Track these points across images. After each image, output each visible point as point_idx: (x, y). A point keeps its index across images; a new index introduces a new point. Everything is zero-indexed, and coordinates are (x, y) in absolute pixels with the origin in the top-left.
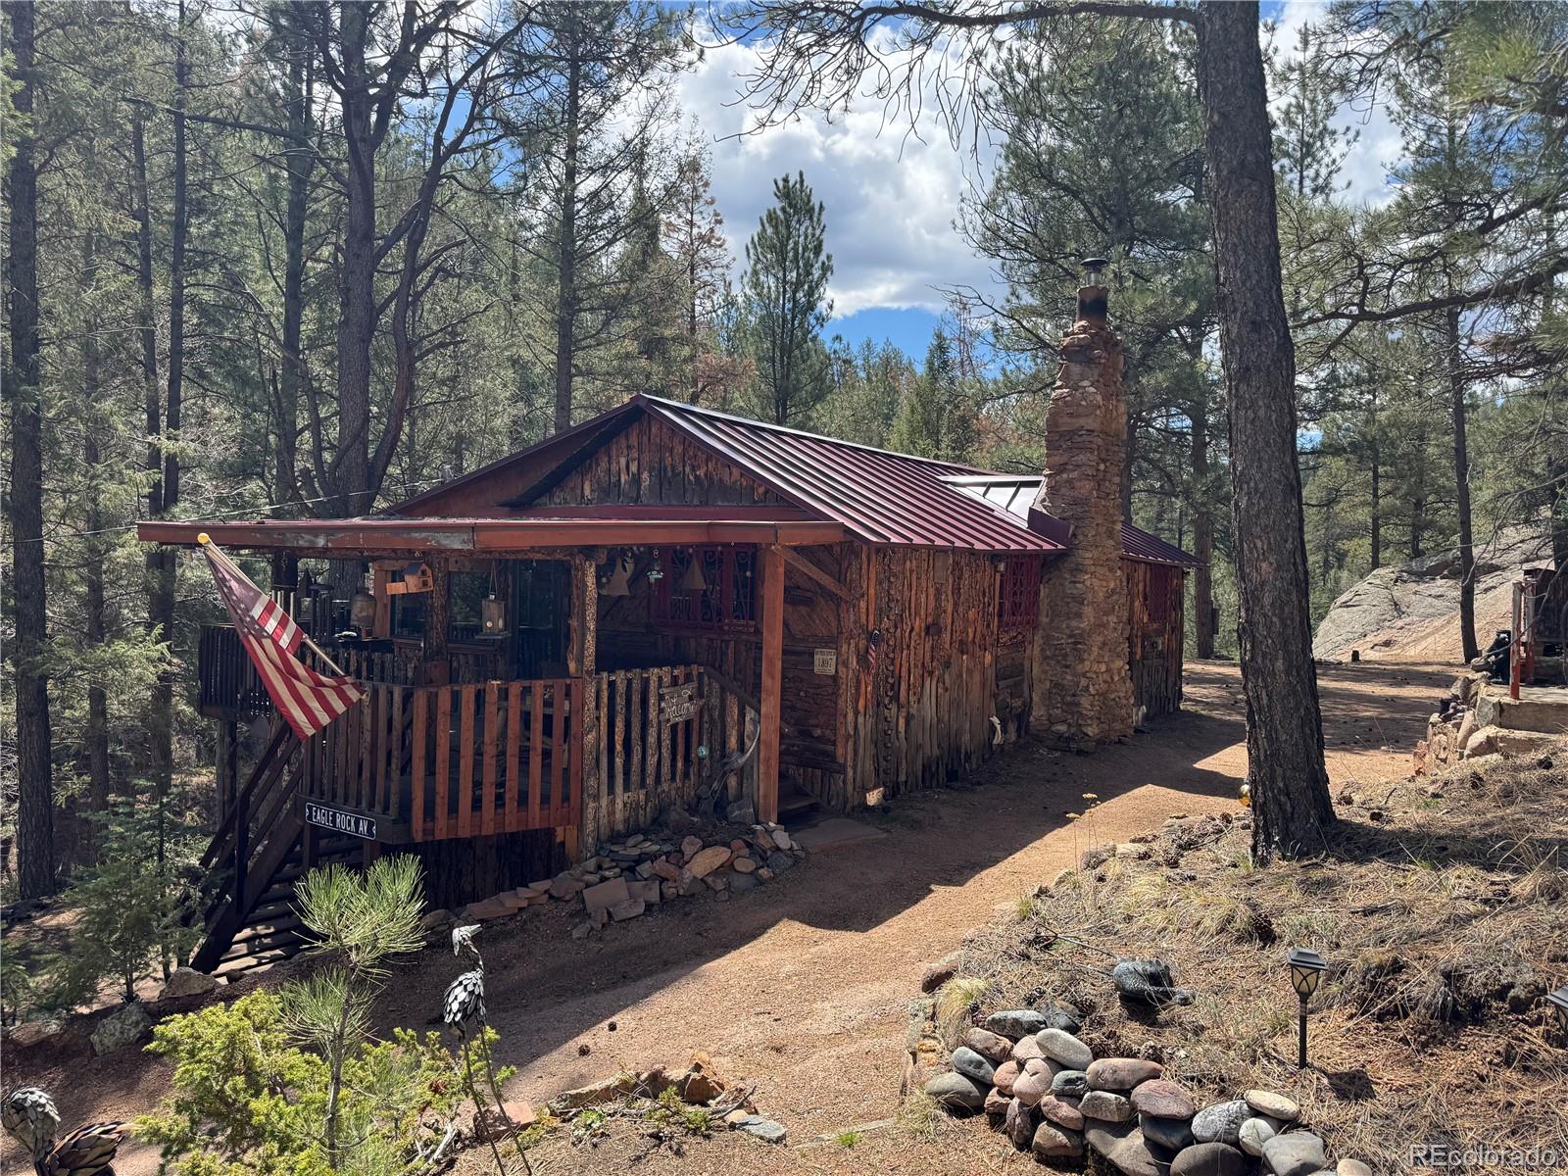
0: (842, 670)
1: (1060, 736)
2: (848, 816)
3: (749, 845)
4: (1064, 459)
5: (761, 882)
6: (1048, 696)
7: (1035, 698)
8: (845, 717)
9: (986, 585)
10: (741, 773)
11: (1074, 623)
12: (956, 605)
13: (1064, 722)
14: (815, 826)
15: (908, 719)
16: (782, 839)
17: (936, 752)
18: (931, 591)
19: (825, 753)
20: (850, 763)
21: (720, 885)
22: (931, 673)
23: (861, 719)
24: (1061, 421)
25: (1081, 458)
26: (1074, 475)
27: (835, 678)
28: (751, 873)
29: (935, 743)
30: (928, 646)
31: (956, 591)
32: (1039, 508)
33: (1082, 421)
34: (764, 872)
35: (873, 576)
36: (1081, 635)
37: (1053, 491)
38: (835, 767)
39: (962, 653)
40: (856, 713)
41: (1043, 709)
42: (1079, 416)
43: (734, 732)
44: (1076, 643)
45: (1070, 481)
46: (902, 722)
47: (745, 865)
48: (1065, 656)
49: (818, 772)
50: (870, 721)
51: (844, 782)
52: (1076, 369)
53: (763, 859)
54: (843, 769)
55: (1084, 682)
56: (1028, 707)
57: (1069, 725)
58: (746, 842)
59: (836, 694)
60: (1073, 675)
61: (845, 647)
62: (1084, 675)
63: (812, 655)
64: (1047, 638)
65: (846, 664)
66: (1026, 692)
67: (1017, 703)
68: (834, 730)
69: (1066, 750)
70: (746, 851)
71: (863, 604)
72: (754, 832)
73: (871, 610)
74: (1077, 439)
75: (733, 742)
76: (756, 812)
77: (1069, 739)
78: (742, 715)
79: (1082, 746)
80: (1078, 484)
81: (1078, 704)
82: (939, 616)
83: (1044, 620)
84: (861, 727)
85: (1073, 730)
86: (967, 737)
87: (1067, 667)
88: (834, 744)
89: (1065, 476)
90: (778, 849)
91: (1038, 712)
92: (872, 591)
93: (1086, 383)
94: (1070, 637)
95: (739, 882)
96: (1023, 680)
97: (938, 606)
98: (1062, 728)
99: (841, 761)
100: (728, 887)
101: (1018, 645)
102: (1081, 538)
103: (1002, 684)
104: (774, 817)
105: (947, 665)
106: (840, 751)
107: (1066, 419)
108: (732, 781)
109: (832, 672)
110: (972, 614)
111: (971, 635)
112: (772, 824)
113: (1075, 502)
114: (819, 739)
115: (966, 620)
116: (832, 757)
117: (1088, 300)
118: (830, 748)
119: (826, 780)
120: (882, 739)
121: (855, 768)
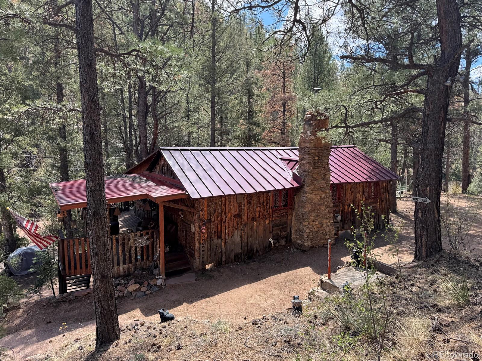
1: (299, 245)
4: (302, 156)
5: (146, 294)
6: (296, 232)
7: (293, 232)
9: (264, 200)
11: (303, 210)
13: (300, 240)
15: (225, 243)
16: (159, 282)
18: (236, 205)
22: (237, 229)
25: (306, 156)
26: (305, 162)
28: (144, 292)
30: (235, 221)
32: (295, 172)
34: (148, 292)
37: (300, 166)
39: (253, 221)
41: (295, 235)
42: (306, 143)
47: (144, 289)
48: (300, 220)
49: (192, 258)
51: (196, 263)
52: (307, 127)
53: (150, 287)
58: (148, 282)
59: (194, 238)
60: (302, 226)
64: (296, 213)
65: (196, 230)
66: (289, 230)
67: (284, 233)
69: (299, 249)
71: (201, 213)
73: (205, 214)
74: (305, 150)
79: (303, 249)
80: (305, 165)
81: (303, 235)
83: (296, 207)
85: (302, 243)
86: (257, 245)
87: (301, 223)
88: (194, 251)
90: (156, 285)
93: (308, 132)
94: (302, 214)
96: (287, 227)
97: (240, 209)
99: (195, 256)
102: (305, 182)
103: (274, 229)
105: (246, 225)
107: (303, 144)
109: (193, 231)
110: (258, 209)
111: (257, 216)
113: (304, 171)
114: (192, 249)
115: (255, 211)
119: (193, 261)
120: (213, 249)
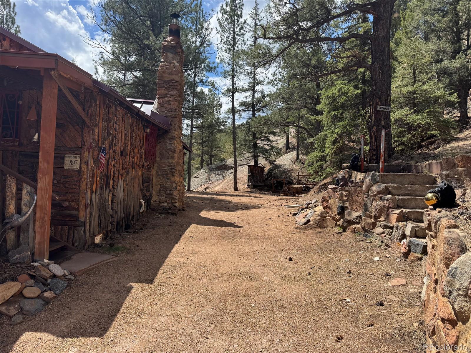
0: (84, 167)
1: (164, 208)
2: (87, 251)
3: (32, 277)
4: (166, 92)
5: (47, 302)
6: (159, 192)
7: (154, 193)
8: (86, 194)
9: (141, 138)
10: (19, 230)
11: (171, 161)
12: (131, 144)
13: (166, 202)
14: (70, 259)
15: (113, 198)
16: (57, 269)
17: (123, 215)
18: (123, 134)
19: (71, 216)
20: (88, 221)
21: (13, 311)
22: (122, 176)
23: (94, 196)
24: (164, 76)
25: (173, 92)
26: (170, 99)
27: (79, 172)
28: (38, 297)
29: (122, 210)
30: (121, 161)
31: (132, 137)
32: (156, 111)
33: (174, 77)
34: (48, 294)
35: (101, 116)
36: (174, 165)
37: (160, 105)
38: (78, 223)
39: (133, 168)
40: (92, 192)
41: (157, 197)
42: (172, 74)
43: (13, 202)
44: (171, 169)
45: (169, 101)
46: (110, 199)
47: (32, 291)
48: (167, 174)
49: (66, 228)
50: (98, 197)
51: (84, 231)
52: (170, 55)
53: (45, 285)
54: (83, 224)
55: (174, 185)
56: (151, 195)
57: (168, 203)
58: (30, 275)
59: (79, 181)
60: (170, 183)
61: (86, 154)
62: (175, 182)
63: (63, 158)
64: (159, 167)
65: (87, 163)
66: (151, 190)
67: (148, 194)
68: (78, 202)
69: (167, 213)
70: (32, 281)
71: (97, 130)
72: (34, 267)
73: (100, 135)
74: (171, 84)
75: (12, 208)
76: (33, 254)
77: (169, 209)
78: (19, 190)
79: (173, 211)
80: (172, 103)
81: (172, 194)
82: (125, 147)
83: (158, 159)
84: (93, 200)
85: (169, 205)
86: (132, 209)
87: (167, 179)
88: (78, 210)
89: (166, 99)
90: (54, 276)
91: (155, 198)
92: (101, 124)
93: (174, 62)
94: (169, 166)
95: (28, 306)
96: (150, 184)
97: (125, 143)
98: (165, 204)
99: (83, 219)
100: (21, 311)
101: (149, 169)
102: (173, 125)
103: (145, 185)
104: (47, 256)
105: (128, 173)
106: (81, 214)
107: (167, 75)
108: (11, 236)
109: (78, 167)
110: (136, 150)
111: (136, 160)
112: (46, 261)
113: (171, 110)
114: (67, 208)
115: (134, 153)
116: (77, 218)
117: (174, 29)
118: (75, 213)
119: (71, 232)
120: (102, 208)
121: (90, 224)
